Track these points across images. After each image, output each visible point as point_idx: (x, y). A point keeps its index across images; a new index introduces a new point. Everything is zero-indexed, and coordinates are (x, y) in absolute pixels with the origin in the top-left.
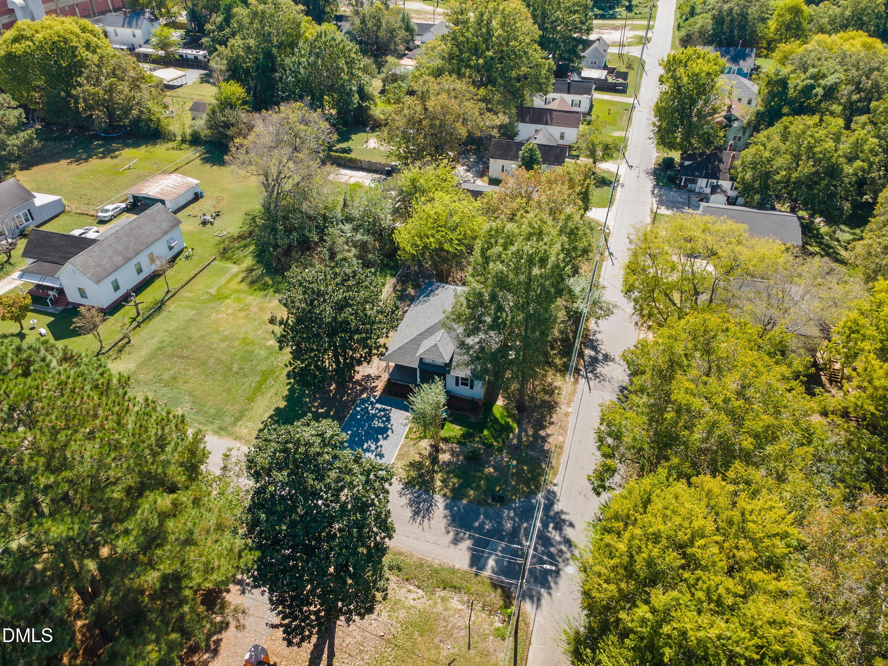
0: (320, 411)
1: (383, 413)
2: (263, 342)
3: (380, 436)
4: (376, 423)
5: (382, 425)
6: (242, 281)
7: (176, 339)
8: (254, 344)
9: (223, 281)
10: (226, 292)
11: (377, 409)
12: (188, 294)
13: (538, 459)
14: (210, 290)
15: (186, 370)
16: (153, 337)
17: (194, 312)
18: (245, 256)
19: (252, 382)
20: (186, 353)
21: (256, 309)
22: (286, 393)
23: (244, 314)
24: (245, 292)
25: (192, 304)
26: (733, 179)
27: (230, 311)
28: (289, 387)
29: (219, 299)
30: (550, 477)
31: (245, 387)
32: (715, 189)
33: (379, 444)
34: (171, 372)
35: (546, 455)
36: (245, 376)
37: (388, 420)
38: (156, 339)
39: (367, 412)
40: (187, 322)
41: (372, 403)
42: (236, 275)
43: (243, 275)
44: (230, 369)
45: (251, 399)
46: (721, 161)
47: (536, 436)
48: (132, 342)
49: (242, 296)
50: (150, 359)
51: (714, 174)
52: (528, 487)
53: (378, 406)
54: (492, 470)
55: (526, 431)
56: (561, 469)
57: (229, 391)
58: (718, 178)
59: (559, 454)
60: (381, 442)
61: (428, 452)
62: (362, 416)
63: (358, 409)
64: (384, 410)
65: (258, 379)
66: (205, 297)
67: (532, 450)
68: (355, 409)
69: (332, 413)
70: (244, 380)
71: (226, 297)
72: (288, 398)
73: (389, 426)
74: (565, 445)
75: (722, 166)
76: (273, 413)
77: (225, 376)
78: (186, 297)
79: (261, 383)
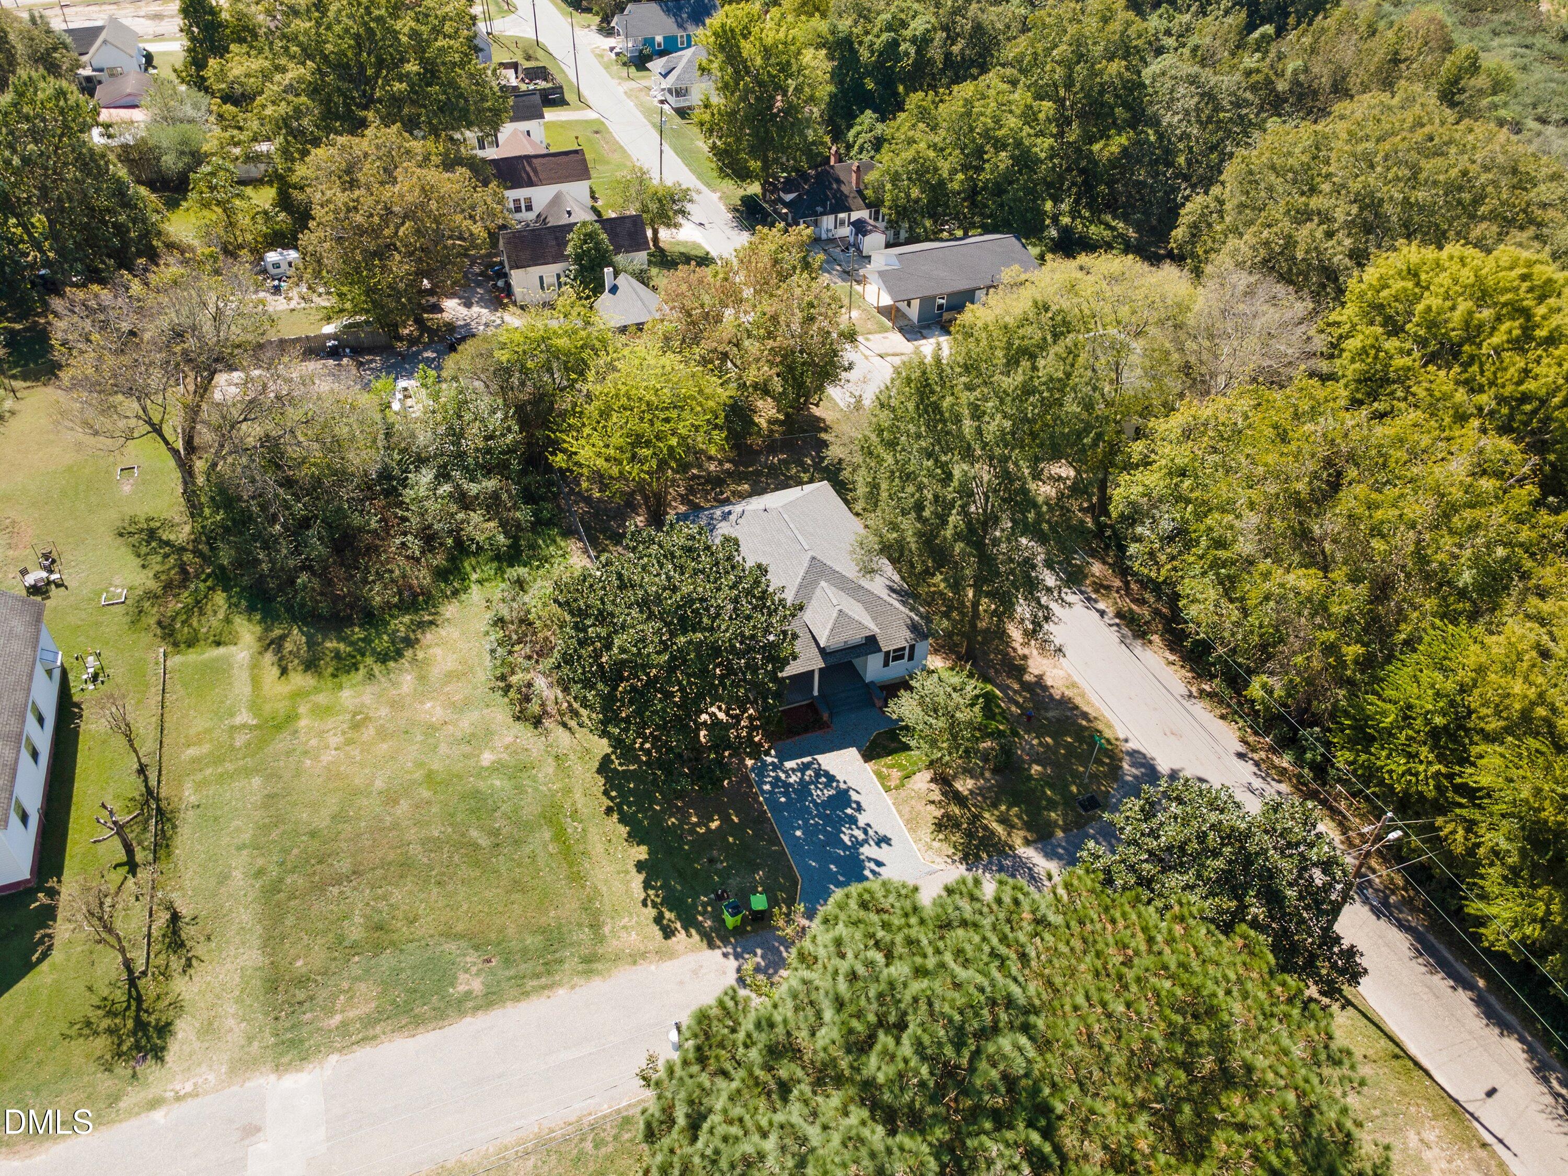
0: (714, 825)
1: (809, 772)
2: (472, 762)
3: (849, 811)
4: (821, 794)
5: (832, 792)
6: (284, 671)
7: (286, 851)
8: (460, 777)
9: (242, 687)
10: (282, 707)
11: (793, 770)
12: (192, 752)
13: (1067, 718)
14: (238, 720)
15: (384, 898)
16: (224, 878)
17: (256, 781)
18: (228, 620)
19: (545, 846)
20: (344, 866)
21: (384, 711)
22: (623, 830)
23: (371, 731)
24: (317, 690)
25: (230, 767)
26: (874, 205)
27: (334, 740)
28: (615, 816)
29: (278, 728)
30: (1108, 734)
31: (541, 862)
32: (860, 228)
33: (861, 823)
34: (358, 919)
35: (1068, 705)
36: (517, 843)
37: (831, 778)
38: (237, 874)
39: (787, 785)
40: (265, 806)
41: (775, 767)
42: (255, 666)
43: (269, 657)
44: (476, 846)
45: (577, 878)
46: (839, 181)
47: (1026, 686)
48: (185, 911)
49: (321, 699)
50: (278, 920)
51: (841, 205)
52: (1102, 763)
53: (789, 764)
54: (1039, 768)
55: (1009, 687)
56: (1108, 714)
57: (517, 886)
58: (849, 210)
59: (1083, 695)
60: (862, 821)
61: (937, 792)
62: (786, 794)
63: (767, 787)
64: (806, 766)
65: (547, 835)
66: (240, 740)
67: (1047, 710)
68: (763, 792)
69: (736, 820)
70: (527, 849)
71: (291, 718)
72: (637, 836)
73: (843, 786)
74: (1076, 679)
75: (844, 189)
76: (641, 877)
77: (477, 864)
78: (194, 760)
79: (560, 835)
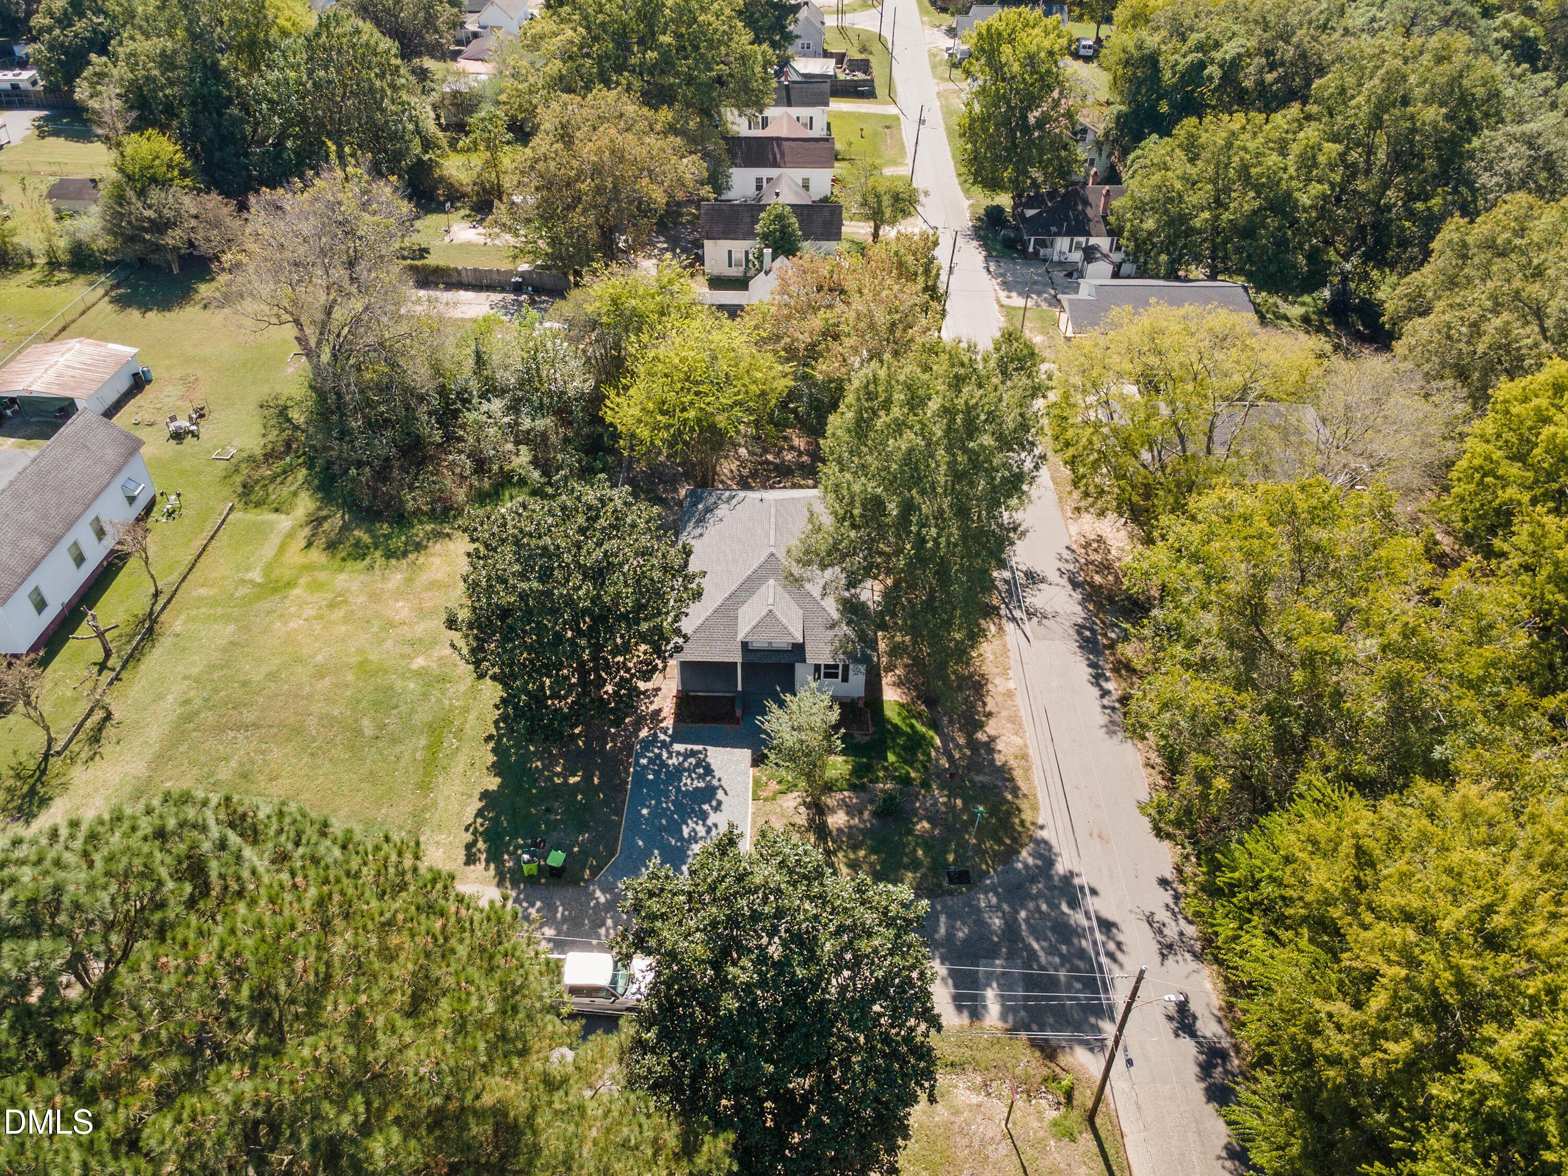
0: (572, 780)
1: (692, 760)
2: (403, 663)
3: (706, 807)
4: (689, 783)
5: (702, 785)
6: (309, 545)
7: (215, 691)
8: (386, 672)
9: (269, 550)
10: (286, 574)
11: (678, 753)
12: (202, 592)
13: (996, 786)
14: (249, 576)
15: (263, 752)
16: (160, 697)
17: (231, 628)
18: (295, 494)
19: (414, 751)
20: (249, 716)
21: (362, 599)
22: (491, 758)
23: (342, 613)
24: (323, 568)
25: (220, 611)
26: (1114, 232)
27: (309, 612)
28: (492, 744)
29: (275, 590)
30: (1027, 816)
31: (403, 763)
32: (1090, 254)
33: (709, 822)
34: (233, 764)
35: (1004, 775)
36: (394, 741)
37: (709, 771)
38: (170, 698)
39: (663, 764)
40: (225, 650)
41: (664, 745)
42: (290, 535)
43: (307, 531)
44: (359, 732)
45: (425, 786)
46: (1086, 203)
47: (973, 744)
48: (117, 716)
49: (322, 576)
50: (173, 746)
51: (1080, 228)
52: (1000, 842)
53: (678, 747)
54: (926, 825)
55: (953, 739)
56: (1041, 796)
57: (372, 778)
58: (1088, 234)
59: (1027, 770)
60: (713, 818)
61: (804, 816)
62: (657, 773)
63: (644, 761)
64: (693, 754)
65: (423, 742)
66: (242, 591)
67: (978, 772)
68: (637, 763)
69: (596, 781)
70: (398, 749)
71: (290, 585)
72: (497, 769)
73: (715, 782)
74: (1031, 751)
75: (1090, 212)
76: (480, 805)
77: (351, 748)
78: (200, 599)
79: (433, 748)
